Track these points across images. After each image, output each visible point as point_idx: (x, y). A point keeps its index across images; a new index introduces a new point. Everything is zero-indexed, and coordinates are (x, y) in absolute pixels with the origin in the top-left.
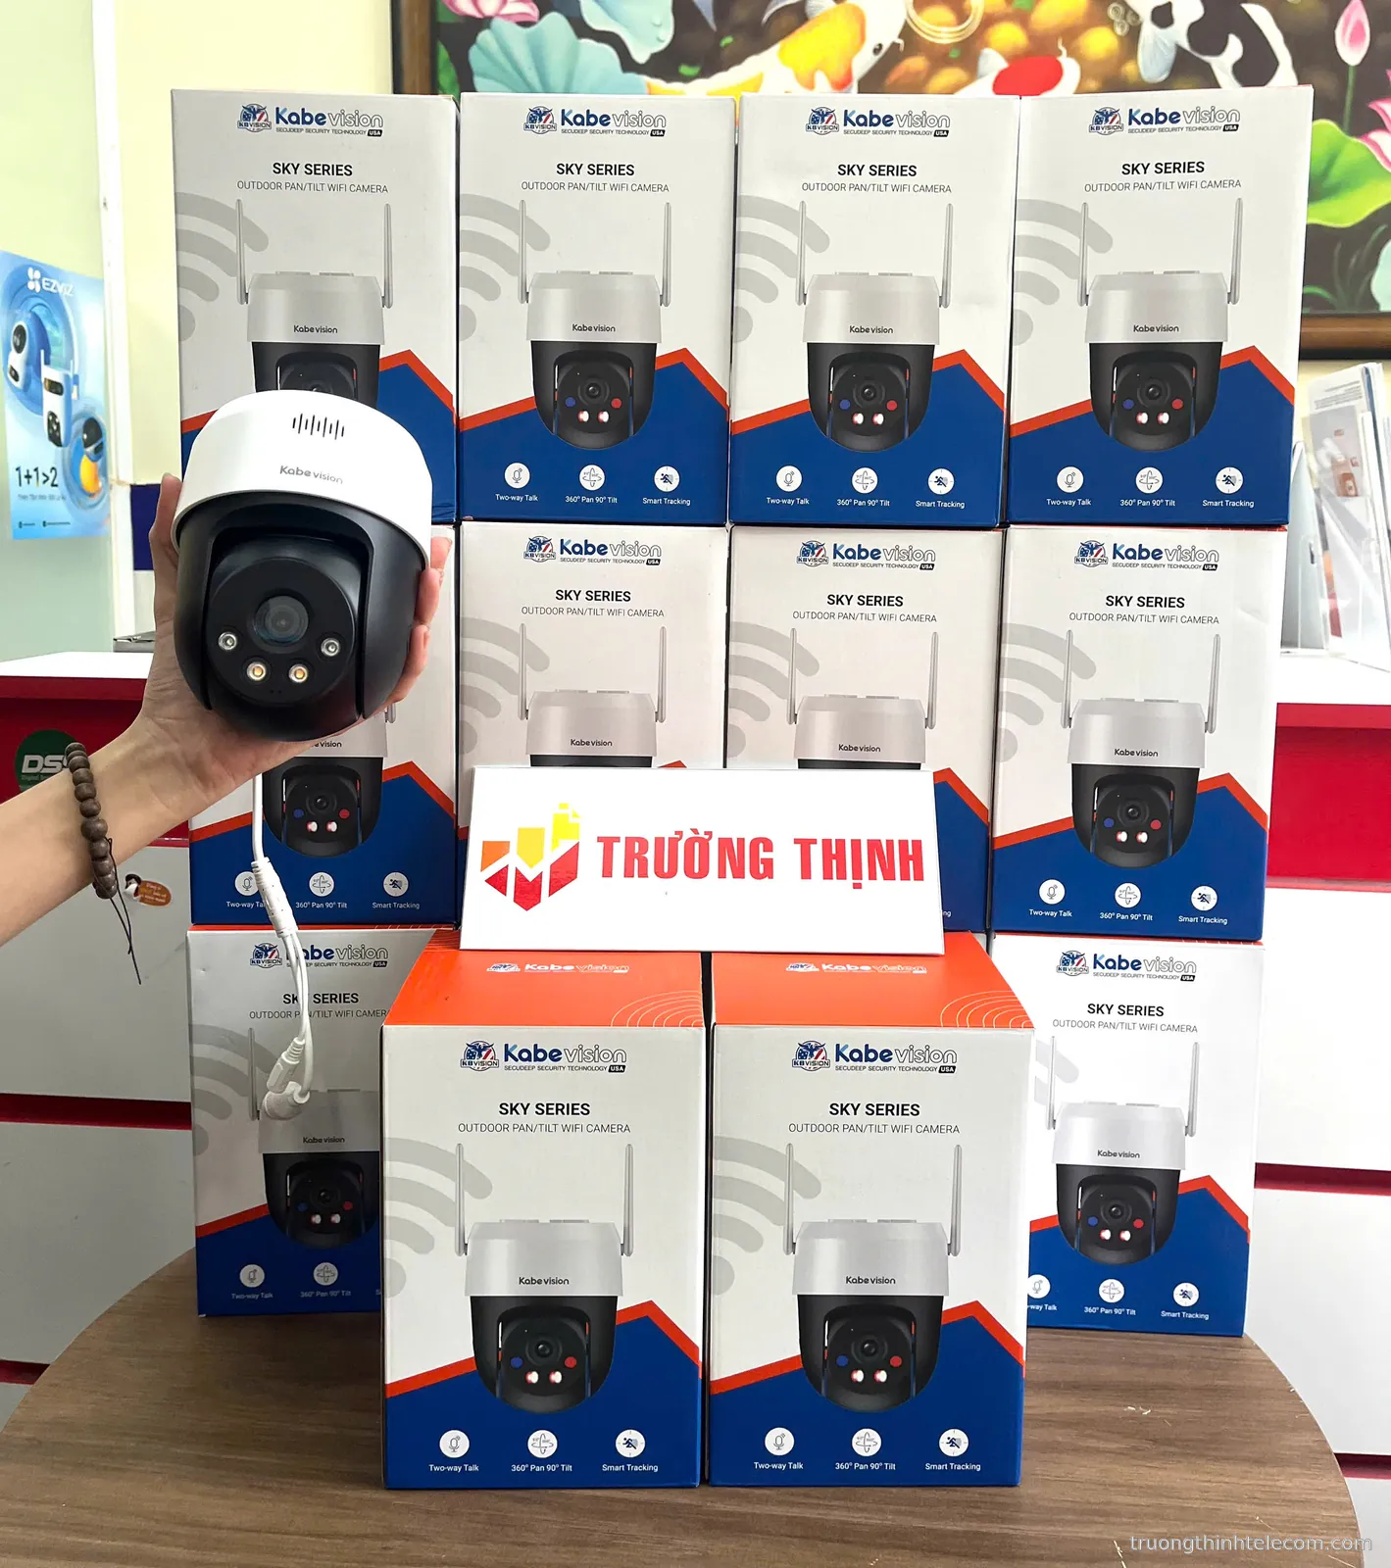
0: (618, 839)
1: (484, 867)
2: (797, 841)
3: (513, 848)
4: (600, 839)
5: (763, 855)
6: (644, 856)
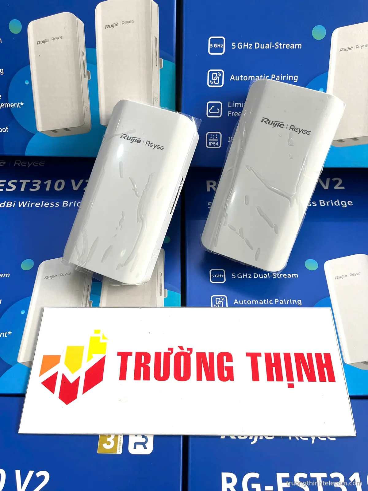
0: (130, 354)
1: (41, 374)
2: (248, 354)
3: (62, 360)
4: (119, 354)
5: (226, 364)
6: (148, 365)
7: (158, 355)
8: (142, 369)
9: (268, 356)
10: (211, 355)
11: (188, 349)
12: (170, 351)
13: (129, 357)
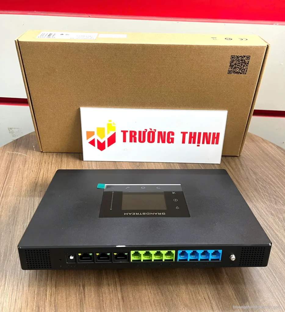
0: (127, 131)
1: (88, 138)
2: (182, 133)
3: (96, 133)
4: (122, 131)
5: (171, 136)
6: (136, 136)
7: (140, 132)
8: (133, 138)
9: (191, 133)
10: (165, 133)
11: (154, 130)
12: (146, 131)
13: (127, 133)
